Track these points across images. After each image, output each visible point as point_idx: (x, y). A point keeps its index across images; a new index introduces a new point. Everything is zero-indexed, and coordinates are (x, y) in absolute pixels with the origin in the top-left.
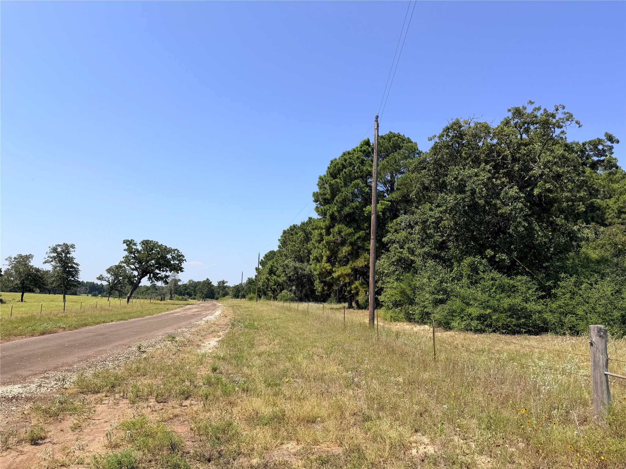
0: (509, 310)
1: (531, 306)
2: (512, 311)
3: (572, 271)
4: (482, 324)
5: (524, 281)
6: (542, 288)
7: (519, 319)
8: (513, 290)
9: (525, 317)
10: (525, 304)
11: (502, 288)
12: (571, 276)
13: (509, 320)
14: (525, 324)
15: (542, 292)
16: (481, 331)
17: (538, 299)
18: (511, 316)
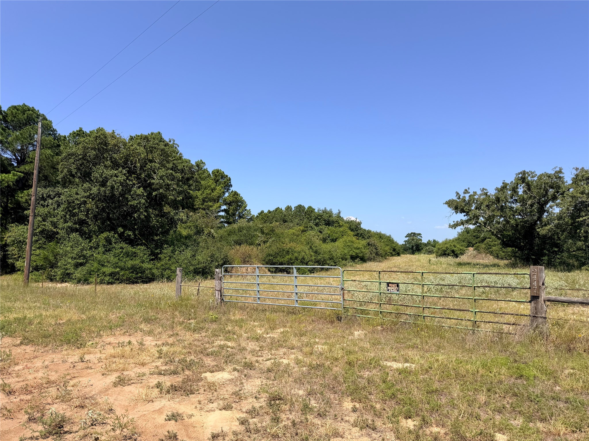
0: (131, 268)
1: (146, 265)
2: (134, 269)
3: (171, 243)
4: (113, 278)
5: (142, 250)
6: (152, 254)
7: (137, 274)
8: (134, 255)
9: (141, 273)
10: (142, 265)
11: (127, 254)
12: (170, 247)
13: (131, 275)
14: (140, 277)
15: (152, 256)
16: (112, 283)
17: (150, 261)
18: (132, 272)
